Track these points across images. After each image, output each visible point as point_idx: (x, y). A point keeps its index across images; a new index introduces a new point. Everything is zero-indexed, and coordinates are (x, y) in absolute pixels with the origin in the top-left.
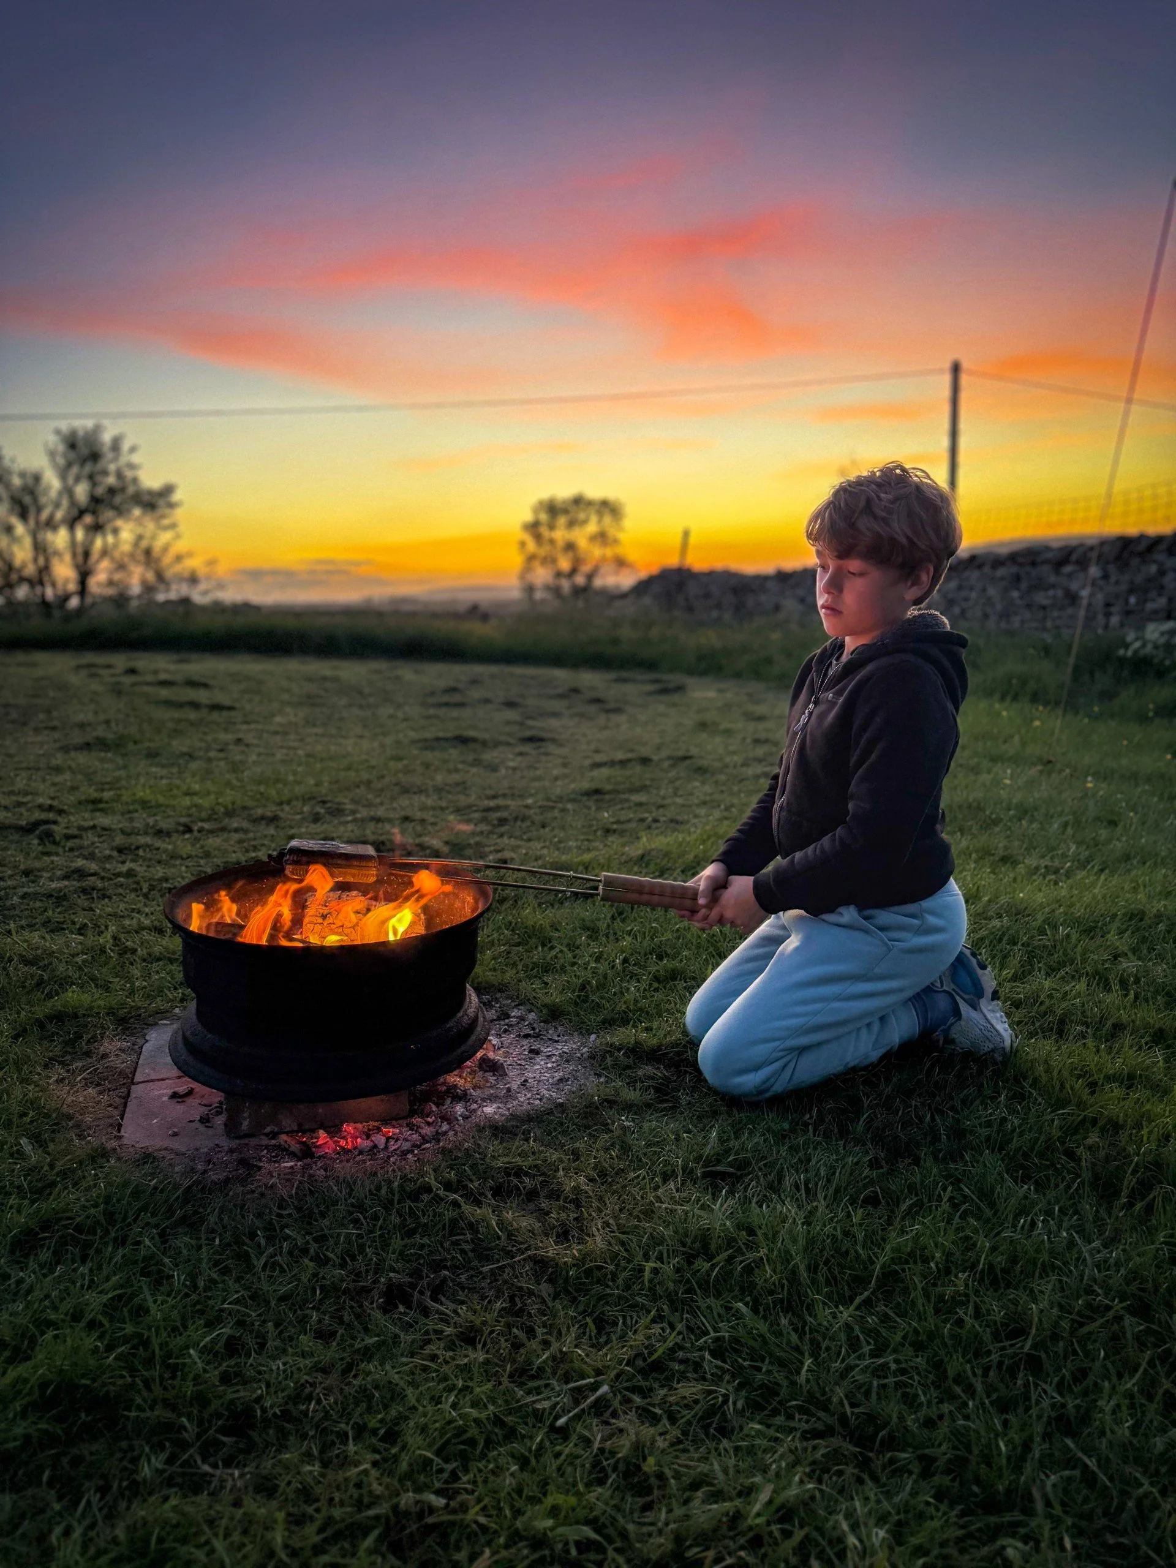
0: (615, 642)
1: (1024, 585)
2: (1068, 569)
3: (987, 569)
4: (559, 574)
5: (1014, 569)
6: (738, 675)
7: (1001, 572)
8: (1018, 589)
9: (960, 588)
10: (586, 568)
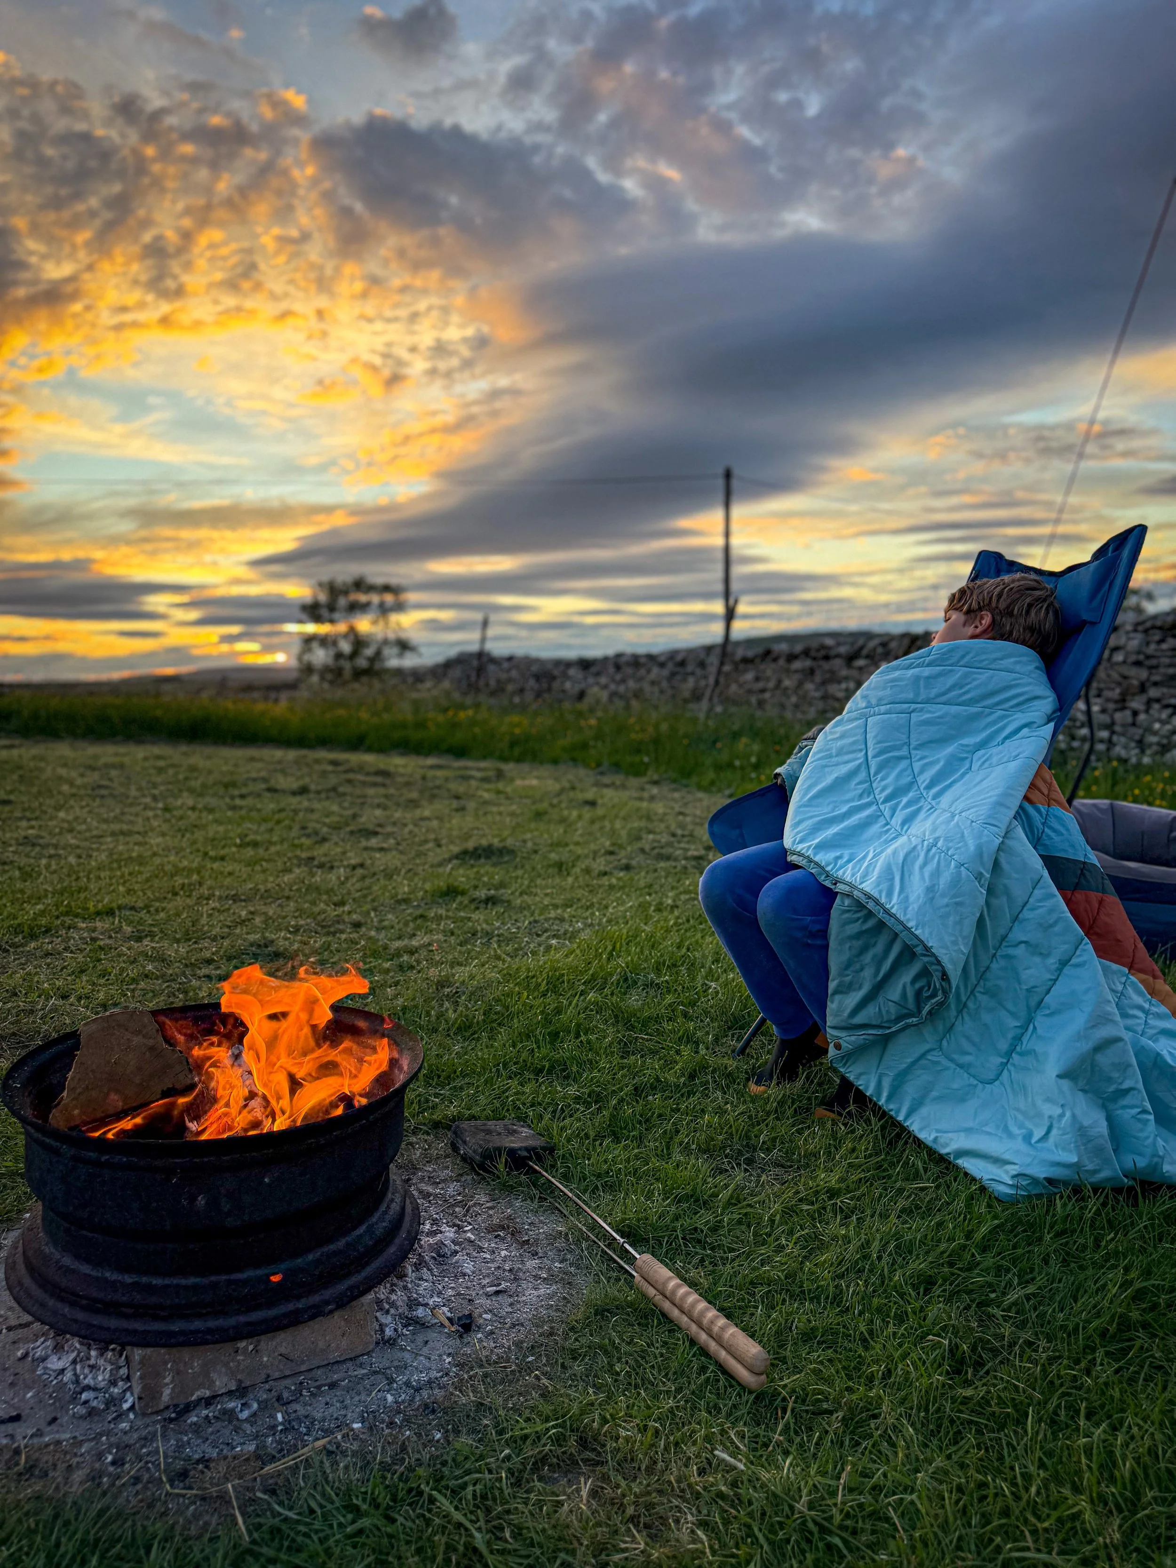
0: (421, 725)
1: (818, 678)
2: (861, 662)
3: (782, 662)
4: (339, 656)
5: (808, 663)
6: (555, 761)
7: (797, 665)
8: (812, 681)
9: (757, 679)
10: (369, 652)
